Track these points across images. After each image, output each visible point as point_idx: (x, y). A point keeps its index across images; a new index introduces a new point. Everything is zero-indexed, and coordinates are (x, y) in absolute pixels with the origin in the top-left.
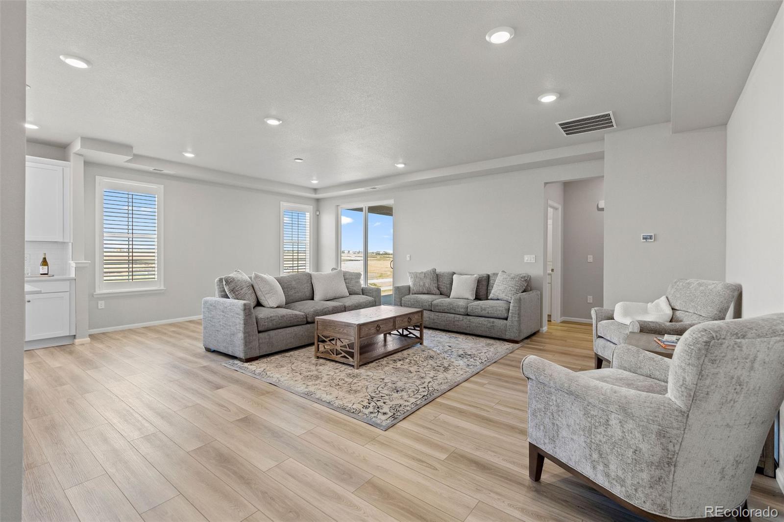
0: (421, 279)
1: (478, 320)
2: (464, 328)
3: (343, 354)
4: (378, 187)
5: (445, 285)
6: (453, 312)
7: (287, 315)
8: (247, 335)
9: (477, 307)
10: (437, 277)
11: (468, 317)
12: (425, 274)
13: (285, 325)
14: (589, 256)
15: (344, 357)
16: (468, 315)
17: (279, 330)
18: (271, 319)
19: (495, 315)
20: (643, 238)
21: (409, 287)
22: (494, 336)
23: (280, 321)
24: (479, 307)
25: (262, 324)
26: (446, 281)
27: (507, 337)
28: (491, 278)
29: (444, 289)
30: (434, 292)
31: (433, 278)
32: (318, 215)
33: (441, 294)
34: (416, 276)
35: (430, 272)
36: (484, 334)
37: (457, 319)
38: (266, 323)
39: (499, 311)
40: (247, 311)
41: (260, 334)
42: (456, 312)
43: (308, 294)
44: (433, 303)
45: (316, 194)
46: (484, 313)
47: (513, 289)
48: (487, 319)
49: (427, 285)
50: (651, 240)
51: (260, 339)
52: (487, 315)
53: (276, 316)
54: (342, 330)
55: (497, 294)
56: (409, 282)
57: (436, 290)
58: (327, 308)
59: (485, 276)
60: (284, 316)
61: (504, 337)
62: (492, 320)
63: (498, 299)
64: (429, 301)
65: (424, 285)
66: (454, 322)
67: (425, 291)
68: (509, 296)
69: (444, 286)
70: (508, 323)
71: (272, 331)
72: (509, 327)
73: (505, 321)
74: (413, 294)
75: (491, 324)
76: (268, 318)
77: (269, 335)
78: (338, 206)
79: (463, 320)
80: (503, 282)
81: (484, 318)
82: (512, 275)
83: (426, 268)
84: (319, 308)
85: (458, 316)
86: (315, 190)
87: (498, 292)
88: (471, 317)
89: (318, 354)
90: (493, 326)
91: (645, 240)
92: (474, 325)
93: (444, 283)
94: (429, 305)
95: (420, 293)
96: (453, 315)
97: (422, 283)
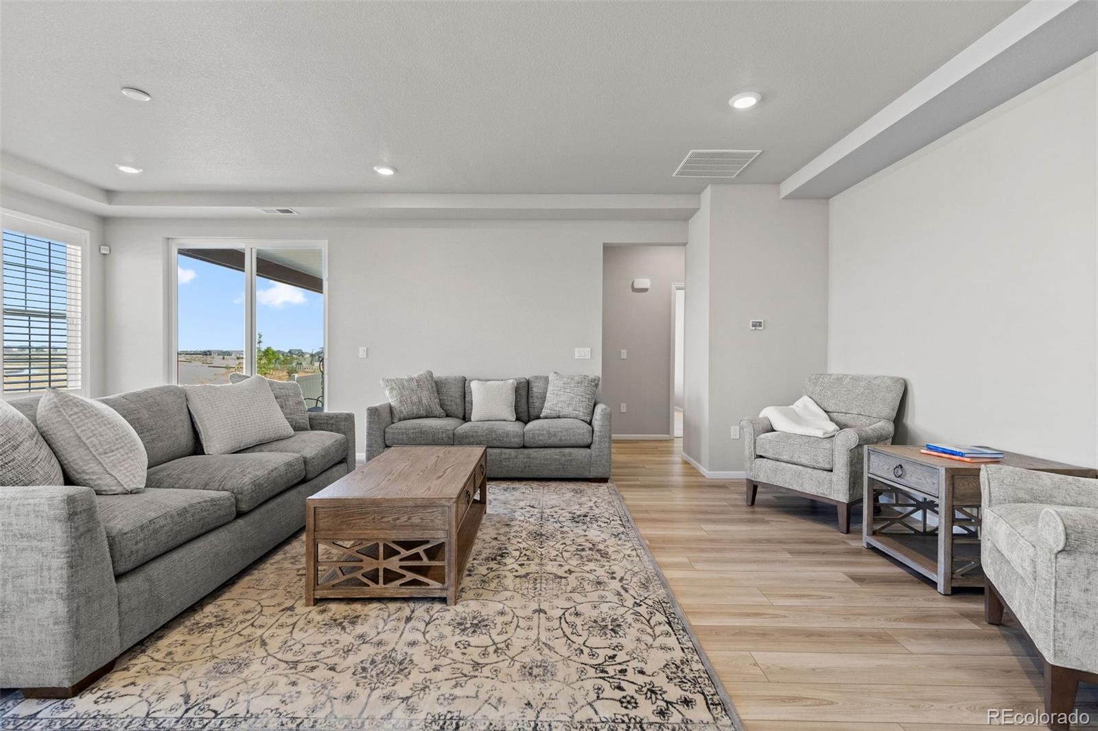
0: (412, 390)
1: (545, 452)
2: (520, 469)
3: (410, 576)
4: (299, 210)
5: (453, 399)
6: (497, 444)
7: (191, 506)
8: (83, 600)
9: (542, 433)
10: (438, 387)
11: (526, 451)
12: (417, 381)
13: (188, 536)
14: (622, 351)
15: (414, 582)
16: (524, 447)
17: (175, 556)
18: (149, 529)
19: (573, 442)
20: (753, 326)
21: (391, 409)
22: (571, 476)
23: (177, 528)
24: (545, 432)
25: (126, 552)
26: (455, 392)
27: (592, 475)
28: (533, 384)
29: (451, 406)
30: (437, 413)
31: (432, 387)
32: (104, 254)
33: (447, 416)
34: (399, 386)
35: (426, 378)
36: (555, 475)
37: (507, 456)
38: (141, 545)
39: (579, 435)
40: (80, 520)
41: (124, 584)
42: (503, 445)
43: (185, 439)
44: (455, 431)
45: (110, 202)
46: (554, 441)
47: (584, 400)
48: (558, 450)
49: (424, 401)
50: (760, 328)
51: (125, 600)
52: (559, 443)
53: (165, 516)
54: (405, 518)
55: (557, 409)
56: (387, 398)
57: (439, 410)
58: (276, 468)
59: (524, 380)
60: (185, 510)
61: (587, 475)
62: (567, 450)
63: (559, 417)
64: (448, 430)
65: (420, 401)
66: (501, 461)
67: (423, 412)
68: (579, 411)
69: (452, 401)
70: (594, 453)
71: (154, 565)
72: (595, 459)
73: (588, 450)
74: (400, 420)
75: (567, 458)
76: (142, 528)
77: (149, 580)
78: (168, 239)
79: (516, 457)
80: (565, 389)
81: (553, 450)
82: (577, 378)
83: (416, 371)
84: (260, 473)
85: (507, 451)
86: (110, 194)
87: (560, 405)
88: (530, 451)
89: (319, 594)
90: (570, 460)
91: (754, 328)
92: (538, 462)
93: (451, 396)
94: (449, 438)
95: (414, 416)
96: (498, 450)
97: (415, 399)
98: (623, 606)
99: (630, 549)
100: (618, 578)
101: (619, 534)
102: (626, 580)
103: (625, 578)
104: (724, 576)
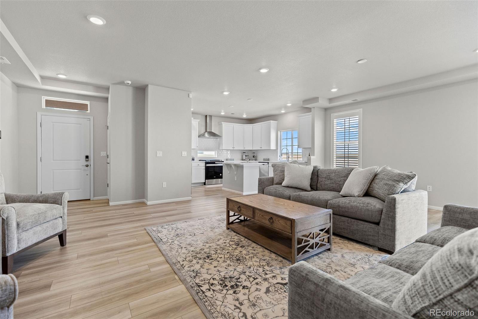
98: (178, 240)
99: (184, 265)
100: (183, 248)
101: (197, 275)
102: (180, 248)
103: (181, 249)
104: (134, 266)
